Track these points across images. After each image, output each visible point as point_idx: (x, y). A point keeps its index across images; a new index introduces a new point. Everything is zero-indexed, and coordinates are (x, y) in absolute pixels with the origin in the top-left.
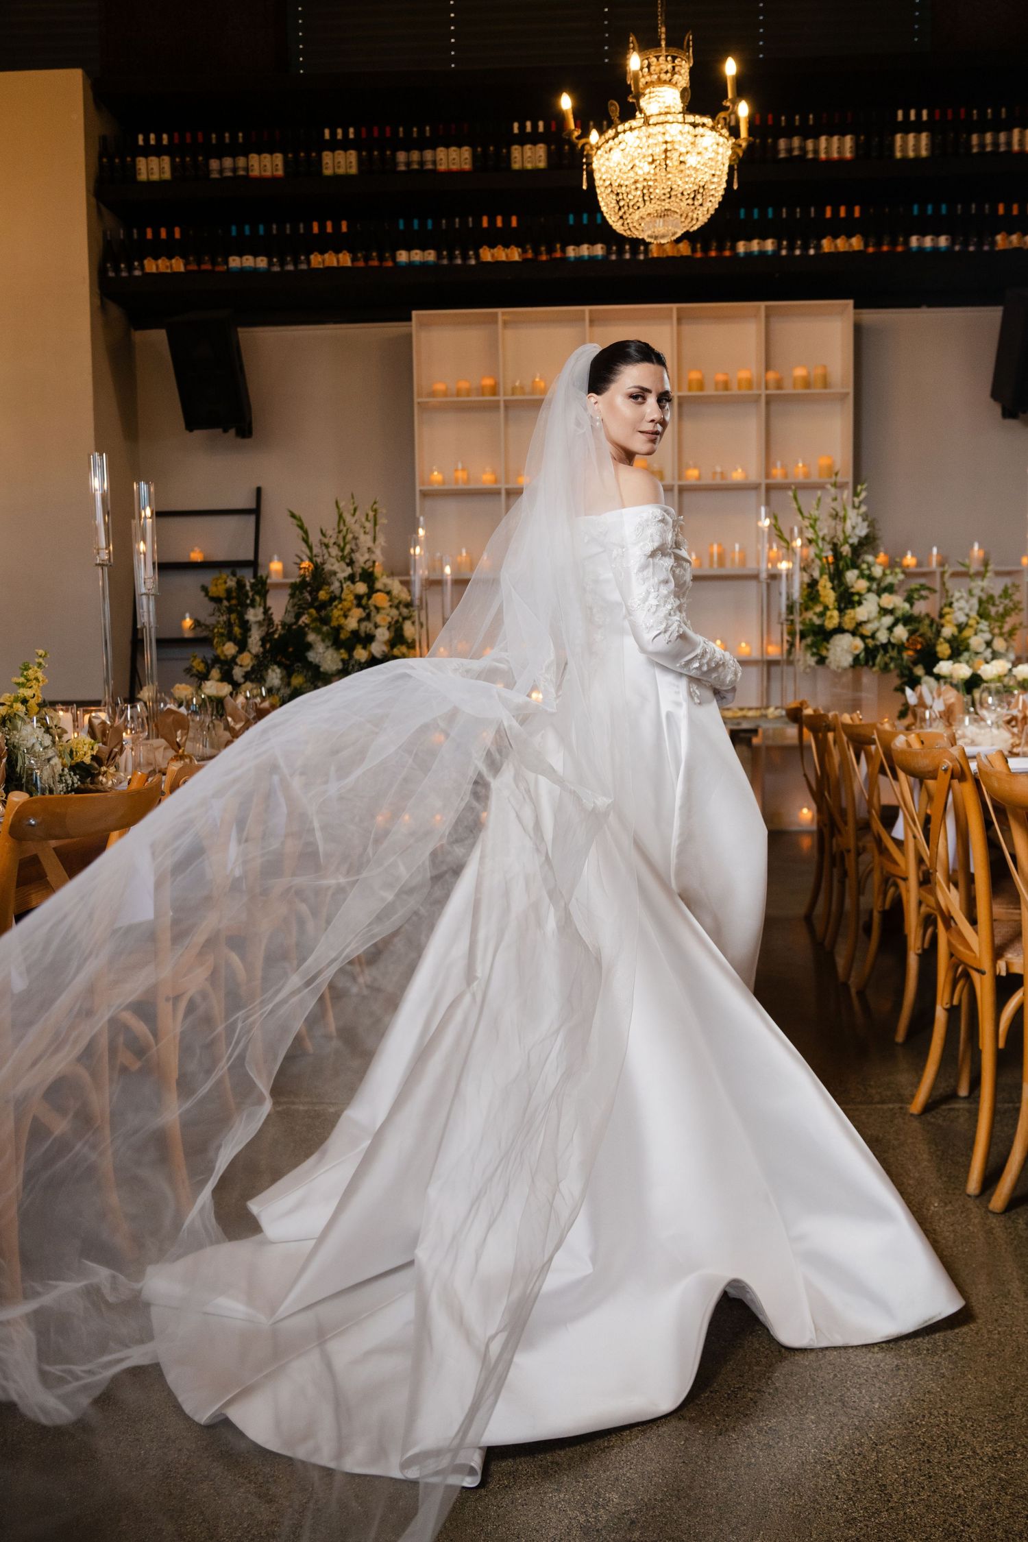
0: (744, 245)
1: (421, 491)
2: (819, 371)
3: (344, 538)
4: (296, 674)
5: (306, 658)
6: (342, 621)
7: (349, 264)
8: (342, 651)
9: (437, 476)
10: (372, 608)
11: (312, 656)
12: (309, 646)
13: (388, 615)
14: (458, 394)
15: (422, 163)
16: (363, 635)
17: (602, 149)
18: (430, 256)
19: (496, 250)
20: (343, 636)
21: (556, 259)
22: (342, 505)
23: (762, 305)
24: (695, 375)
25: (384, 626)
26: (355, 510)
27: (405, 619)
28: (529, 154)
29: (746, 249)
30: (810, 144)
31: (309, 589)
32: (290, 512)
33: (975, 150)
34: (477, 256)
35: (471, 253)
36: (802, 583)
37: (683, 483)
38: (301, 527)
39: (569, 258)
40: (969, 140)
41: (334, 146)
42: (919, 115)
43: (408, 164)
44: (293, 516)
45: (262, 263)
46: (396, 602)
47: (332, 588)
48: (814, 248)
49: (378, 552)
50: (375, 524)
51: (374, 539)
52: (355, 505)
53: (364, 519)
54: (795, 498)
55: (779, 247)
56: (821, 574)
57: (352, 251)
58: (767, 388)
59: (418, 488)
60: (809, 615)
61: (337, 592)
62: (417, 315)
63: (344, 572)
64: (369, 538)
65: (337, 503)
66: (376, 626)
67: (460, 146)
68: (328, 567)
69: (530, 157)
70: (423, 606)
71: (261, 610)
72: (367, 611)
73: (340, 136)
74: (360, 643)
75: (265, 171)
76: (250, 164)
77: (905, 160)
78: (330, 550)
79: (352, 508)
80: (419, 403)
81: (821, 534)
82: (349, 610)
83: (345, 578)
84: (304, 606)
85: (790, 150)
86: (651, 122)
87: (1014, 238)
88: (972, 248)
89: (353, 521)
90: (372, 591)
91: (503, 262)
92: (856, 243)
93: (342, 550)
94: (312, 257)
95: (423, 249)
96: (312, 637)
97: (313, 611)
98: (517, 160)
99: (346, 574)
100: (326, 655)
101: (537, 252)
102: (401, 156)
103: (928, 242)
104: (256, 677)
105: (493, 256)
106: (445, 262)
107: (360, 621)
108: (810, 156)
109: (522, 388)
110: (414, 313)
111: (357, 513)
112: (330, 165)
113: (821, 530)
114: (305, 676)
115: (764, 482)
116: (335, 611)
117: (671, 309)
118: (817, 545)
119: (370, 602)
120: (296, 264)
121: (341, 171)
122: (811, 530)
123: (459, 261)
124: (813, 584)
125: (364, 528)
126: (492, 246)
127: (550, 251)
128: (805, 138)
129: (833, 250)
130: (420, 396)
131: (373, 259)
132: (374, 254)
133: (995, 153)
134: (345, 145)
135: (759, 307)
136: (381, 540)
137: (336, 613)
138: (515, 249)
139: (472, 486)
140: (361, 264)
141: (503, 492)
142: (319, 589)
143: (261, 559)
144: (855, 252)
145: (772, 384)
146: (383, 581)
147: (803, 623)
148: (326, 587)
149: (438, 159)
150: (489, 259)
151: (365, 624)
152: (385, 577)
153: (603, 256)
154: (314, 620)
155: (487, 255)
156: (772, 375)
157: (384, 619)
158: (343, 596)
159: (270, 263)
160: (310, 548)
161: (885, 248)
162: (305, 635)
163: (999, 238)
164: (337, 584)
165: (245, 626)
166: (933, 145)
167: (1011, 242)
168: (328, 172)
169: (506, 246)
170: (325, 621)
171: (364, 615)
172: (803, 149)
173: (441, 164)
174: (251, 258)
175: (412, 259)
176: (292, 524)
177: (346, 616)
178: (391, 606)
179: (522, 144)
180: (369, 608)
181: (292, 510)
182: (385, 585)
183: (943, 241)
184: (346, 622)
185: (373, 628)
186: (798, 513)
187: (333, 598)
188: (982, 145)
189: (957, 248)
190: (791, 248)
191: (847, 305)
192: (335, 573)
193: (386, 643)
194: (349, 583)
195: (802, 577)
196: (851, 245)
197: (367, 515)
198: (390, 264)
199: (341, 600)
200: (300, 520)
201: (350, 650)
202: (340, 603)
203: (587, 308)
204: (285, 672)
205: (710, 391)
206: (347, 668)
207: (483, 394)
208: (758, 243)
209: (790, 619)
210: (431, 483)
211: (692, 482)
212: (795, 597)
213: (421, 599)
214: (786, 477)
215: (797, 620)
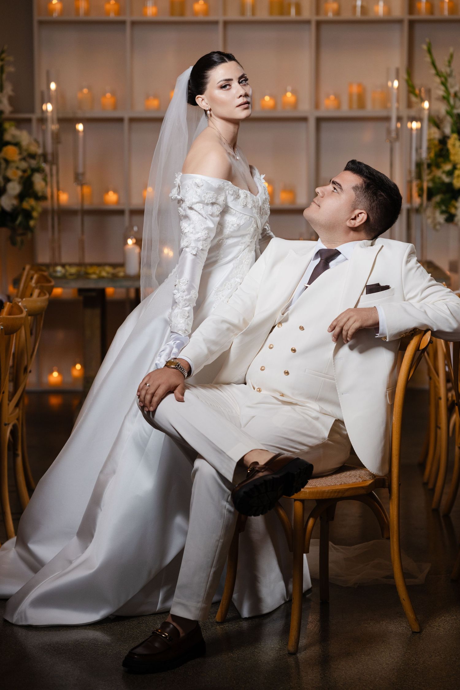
1: (38, 21)
9: (56, 5)
10: (2, 161)
13: (17, 168)
25: (15, 180)
36: (430, 140)
37: (322, 18)
46: (25, 154)
50: (2, 73)
54: (429, 51)
56: (453, 132)
59: (36, 17)
60: (439, 173)
66: (8, 180)
70: (55, 159)
81: (452, 91)
90: (2, 143)
113: (452, 87)
115: (407, 17)
118: (448, 102)
122: (442, 88)
124: (443, 141)
139: (93, 17)
141: (128, 24)
146: (10, 131)
147: (433, 180)
152: (13, 128)
157: (15, 173)
178: (20, 160)
182: (14, 136)
185: (2, 181)
186: (431, 66)
193: (16, 197)
209: (419, 176)
210: (50, 12)
211: (330, 16)
212: (424, 155)
213: (53, 154)
214: (431, 9)
215: (426, 177)
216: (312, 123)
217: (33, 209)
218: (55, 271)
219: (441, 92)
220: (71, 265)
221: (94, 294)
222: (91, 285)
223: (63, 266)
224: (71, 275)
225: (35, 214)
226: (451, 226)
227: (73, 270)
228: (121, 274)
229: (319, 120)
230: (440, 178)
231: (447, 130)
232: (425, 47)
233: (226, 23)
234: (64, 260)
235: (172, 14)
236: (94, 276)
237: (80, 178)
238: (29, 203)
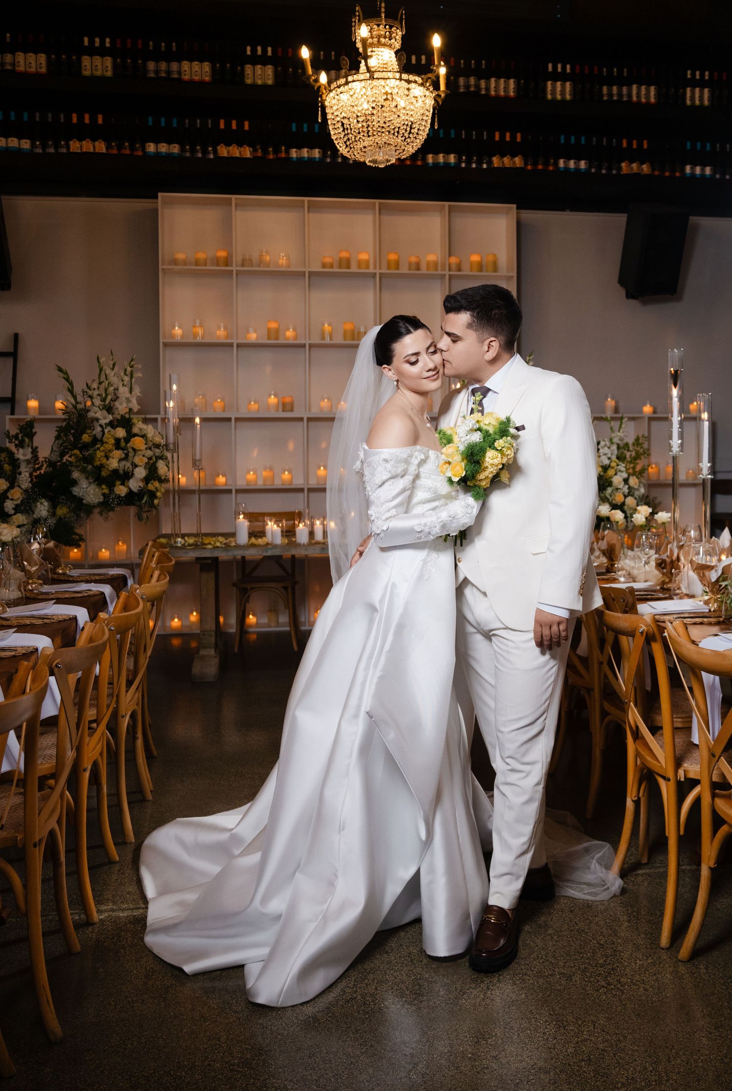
0: (433, 157)
1: (163, 343)
2: (491, 258)
3: (106, 390)
4: (61, 505)
5: (71, 492)
6: (104, 461)
7: (104, 151)
8: (104, 486)
9: (178, 331)
10: (130, 450)
11: (76, 491)
12: (75, 483)
13: (144, 456)
14: (197, 263)
15: (169, 72)
16: (121, 472)
17: (334, 91)
18: (175, 149)
19: (231, 148)
20: (104, 474)
21: (281, 158)
22: (102, 360)
23: (447, 204)
24: (393, 257)
25: (141, 466)
26: (114, 365)
27: (158, 458)
28: (259, 72)
29: (433, 160)
30: (483, 83)
31: (73, 431)
32: (58, 366)
33: (605, 98)
34: (215, 152)
35: (210, 149)
38: (67, 379)
39: (292, 158)
40: (601, 90)
41: (92, 51)
42: (564, 68)
43: (157, 72)
44: (60, 370)
45: (26, 144)
46: (150, 444)
47: (94, 432)
48: (486, 163)
49: (134, 401)
50: (132, 377)
51: (131, 391)
52: (115, 360)
53: (122, 374)
55: (460, 161)
57: (107, 140)
58: (450, 270)
59: (161, 341)
61: (99, 436)
62: (162, 196)
63: (105, 418)
64: (127, 389)
65: (98, 358)
66: (135, 466)
67: (201, 61)
68: (91, 414)
69: (260, 75)
70: (176, 448)
71: (30, 450)
72: (125, 452)
73: (97, 44)
74: (119, 480)
75: (30, 67)
76: (16, 61)
77: (554, 100)
78: (94, 400)
79: (111, 363)
80: (163, 269)
82: (110, 451)
83: (105, 424)
84: (69, 447)
85: (467, 86)
86: (375, 77)
87: (634, 165)
88: (604, 172)
89: (113, 374)
90: (130, 435)
91: (237, 158)
92: (518, 161)
93: (104, 400)
94: (71, 143)
95: (169, 143)
96: (76, 475)
97: (76, 452)
98: (249, 76)
99: (107, 421)
100: (88, 489)
101: (265, 151)
102: (151, 65)
103: (572, 164)
104: (25, 509)
105: (228, 152)
106: (188, 155)
107: (120, 460)
108: (483, 92)
109: (251, 260)
110: (160, 194)
111: (116, 368)
112: (89, 67)
114: (69, 507)
116: (98, 452)
117: (375, 203)
119: (128, 445)
120: (56, 148)
121: (98, 73)
123: (200, 155)
125: (123, 381)
126: (228, 144)
127: (277, 151)
128: (479, 78)
129: (501, 165)
130: (163, 264)
131: (126, 148)
132: (127, 144)
133: (620, 101)
134: (102, 52)
135: (445, 205)
136: (137, 391)
137: (99, 454)
138: (248, 148)
139: (207, 340)
140: (115, 152)
141: (235, 346)
142: (83, 432)
143: (18, 395)
144: (517, 168)
145: (454, 267)
146: (139, 426)
148: (90, 431)
149: (182, 71)
150: (225, 155)
151: (123, 463)
152: (140, 423)
153: (319, 158)
154: (79, 460)
155: (223, 151)
156: (453, 260)
157: (142, 460)
158: (105, 439)
159: (33, 145)
160: (75, 397)
161: (540, 167)
162: (70, 473)
163: (623, 165)
164: (99, 429)
165: (14, 463)
166: (574, 92)
167: (632, 168)
168: (87, 73)
169: (240, 145)
170: (89, 460)
171: (123, 456)
172: (477, 86)
173: (185, 75)
174: (15, 140)
175: (159, 151)
176: (59, 376)
177: (107, 458)
178: (146, 449)
179: (254, 64)
180: (127, 449)
181: (59, 365)
182: (141, 430)
183: (583, 164)
184: (108, 462)
185: (131, 466)
187: (95, 440)
188: (610, 95)
189: (593, 170)
190: (469, 162)
191: (512, 207)
192: (97, 420)
193: (142, 480)
194: (109, 428)
196: (514, 163)
197: (126, 370)
198: (140, 153)
199: (102, 443)
200: (66, 373)
201: (111, 486)
202: (101, 446)
203: (306, 199)
204: (50, 504)
205: (404, 270)
206: (108, 501)
207: (218, 265)
208: (443, 157)
210: (173, 336)
213: (174, 444)
217: (157, 490)
218: (176, 542)
220: (189, 535)
221: (209, 561)
222: (208, 554)
223: (183, 536)
224: (189, 545)
225: (158, 494)
227: (191, 541)
228: (233, 544)
233: (311, 346)
234: (183, 531)
235: (269, 339)
236: (210, 547)
237: (198, 463)
238: (153, 485)
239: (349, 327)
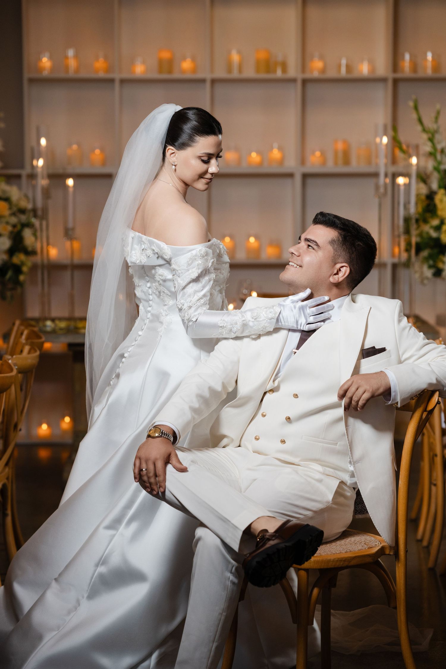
1: (29, 79)
9: (46, 62)
13: (7, 223)
25: (4, 235)
36: (418, 195)
37: (308, 76)
46: (15, 209)
54: (416, 108)
56: (440, 187)
59: (26, 75)
60: (426, 228)
70: (45, 214)
81: (439, 147)
113: (439, 143)
115: (391, 76)
118: (435, 157)
122: (429, 144)
124: (431, 196)
139: (83, 74)
141: (117, 81)
147: (420, 235)
182: (4, 192)
193: (5, 252)
195: (418, 189)
209: (407, 231)
210: (40, 70)
211: (316, 74)
212: (412, 210)
213: (43, 209)
214: (415, 67)
215: (414, 232)
216: (298, 179)
217: (23, 264)
218: (45, 326)
219: (427, 148)
220: (60, 319)
222: (81, 340)
223: (53, 320)
224: (61, 329)
225: (25, 269)
226: (438, 281)
227: (63, 325)
229: (305, 176)
230: (428, 233)
231: (435, 186)
232: (411, 104)
233: (214, 81)
234: (54, 314)
235: (160, 71)
237: (70, 233)
238: (19, 258)
239: (262, 55)
